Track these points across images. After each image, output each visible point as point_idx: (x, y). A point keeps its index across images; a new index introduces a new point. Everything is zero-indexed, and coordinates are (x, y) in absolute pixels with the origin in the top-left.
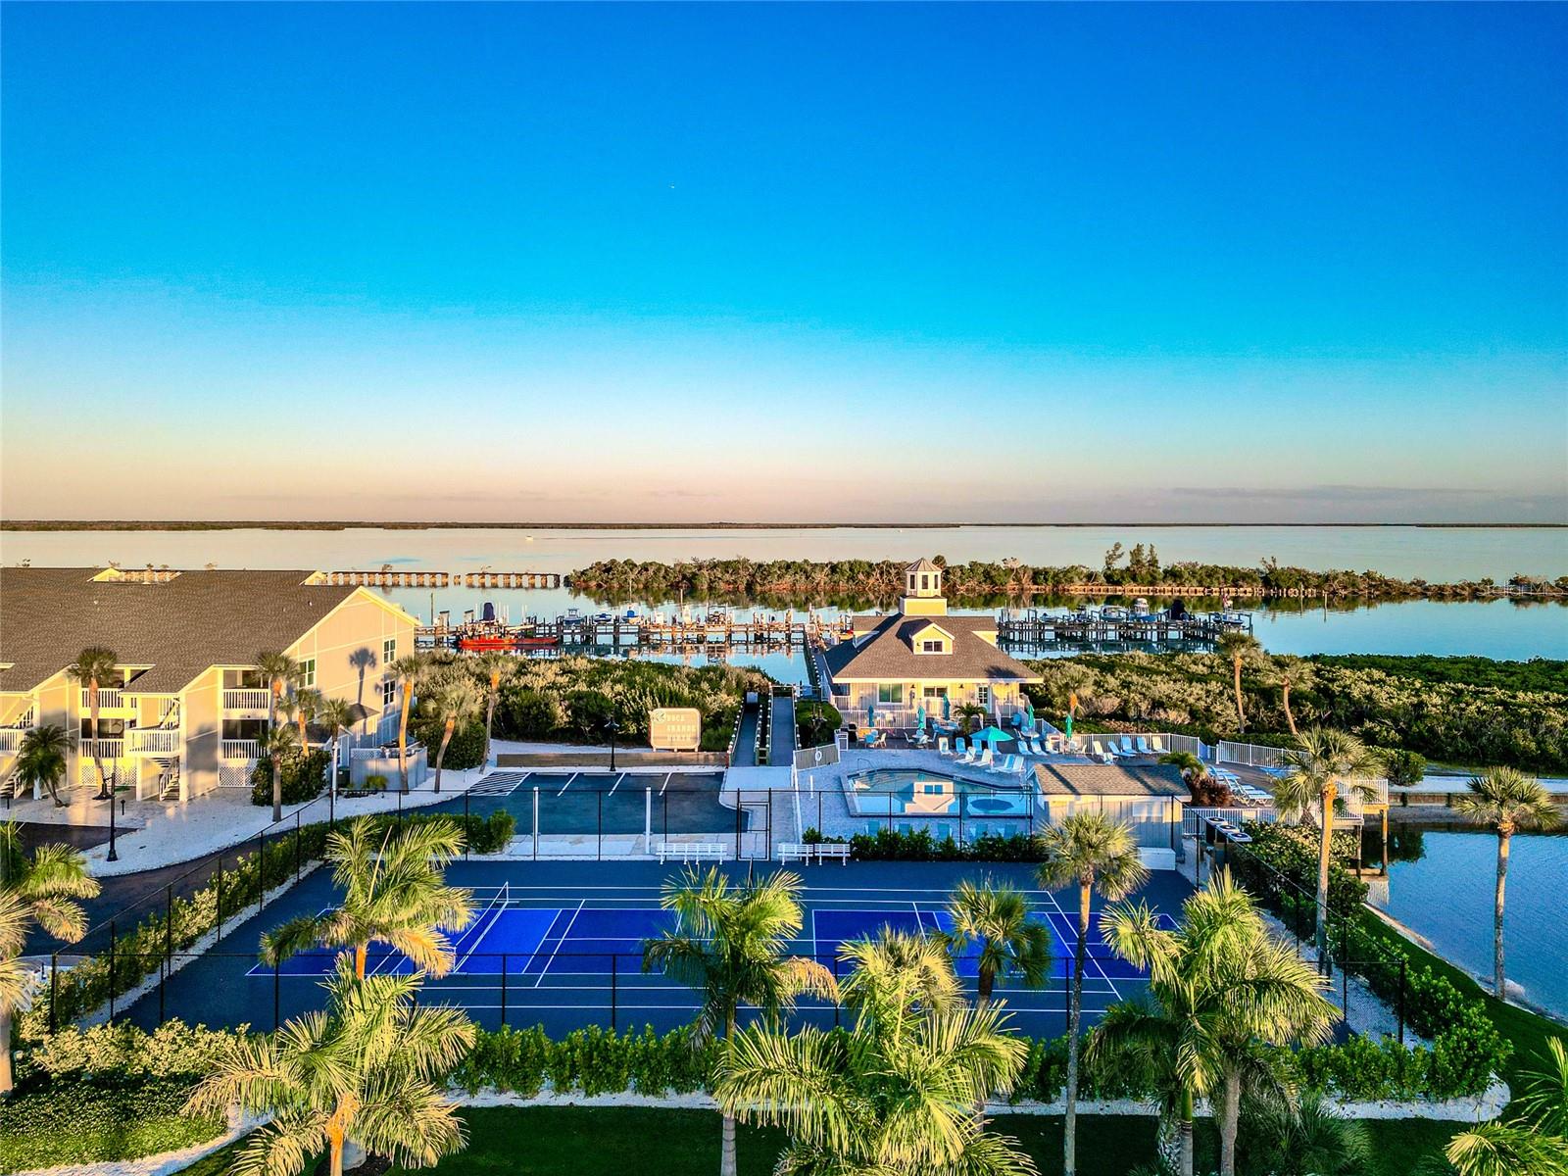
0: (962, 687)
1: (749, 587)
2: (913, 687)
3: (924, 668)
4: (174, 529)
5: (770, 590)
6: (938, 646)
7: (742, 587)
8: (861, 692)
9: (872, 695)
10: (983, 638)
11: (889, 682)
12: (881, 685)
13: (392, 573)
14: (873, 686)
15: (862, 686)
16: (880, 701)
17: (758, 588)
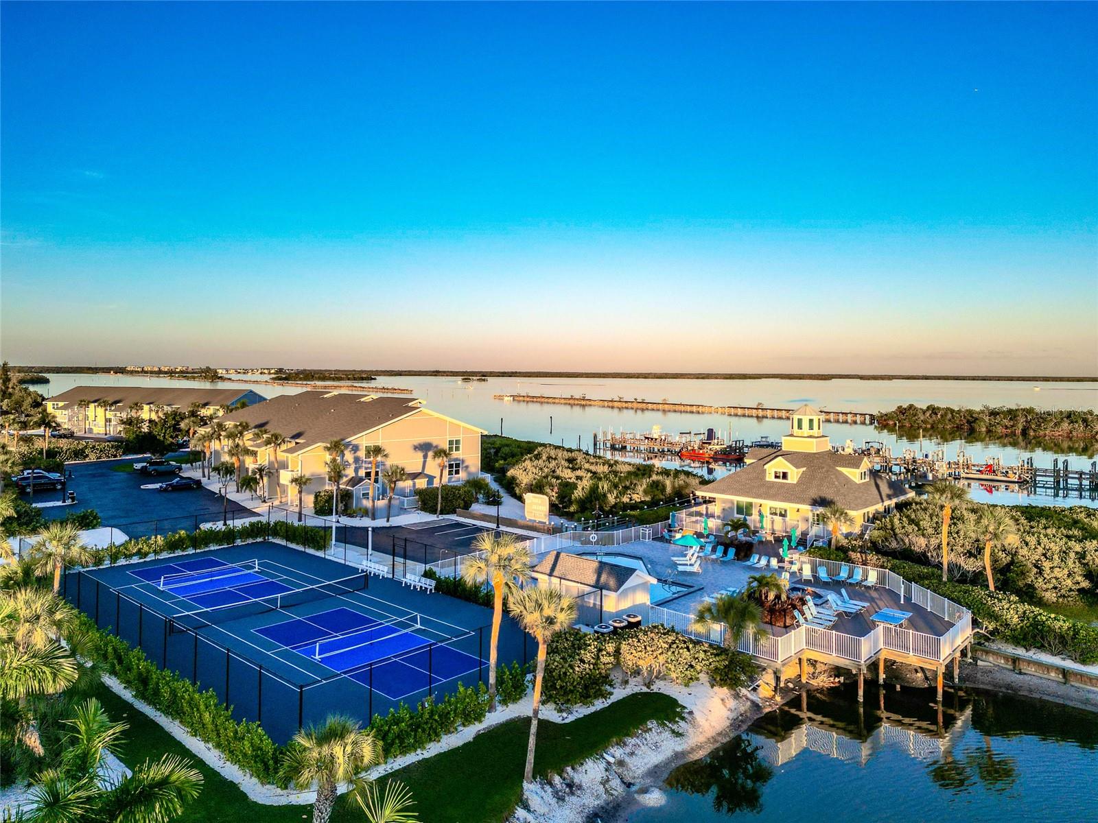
0: (798, 511)
1: (1024, 432)
2: (761, 506)
3: (770, 491)
4: (727, 378)
5: (1045, 435)
6: (785, 476)
7: (1018, 432)
8: (724, 505)
9: (731, 508)
10: (847, 474)
11: (744, 500)
12: (737, 501)
13: (762, 409)
14: (732, 502)
15: (724, 501)
16: (737, 514)
17: (1032, 433)
